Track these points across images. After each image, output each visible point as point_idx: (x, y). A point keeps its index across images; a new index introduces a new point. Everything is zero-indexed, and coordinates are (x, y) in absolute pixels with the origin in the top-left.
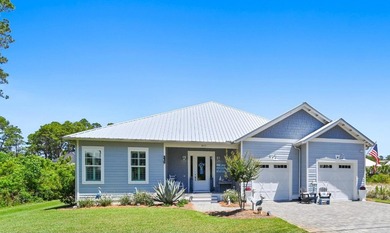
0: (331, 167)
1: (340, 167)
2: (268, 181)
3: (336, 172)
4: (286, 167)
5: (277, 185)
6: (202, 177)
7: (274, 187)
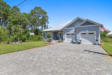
0: (86, 34)
1: (89, 34)
2: (70, 38)
3: (87, 35)
4: (74, 34)
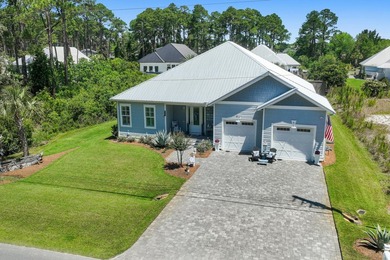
0: (289, 130)
1: (299, 130)
3: (294, 133)
4: (252, 124)
5: (244, 138)
6: (196, 122)
7: (242, 140)
